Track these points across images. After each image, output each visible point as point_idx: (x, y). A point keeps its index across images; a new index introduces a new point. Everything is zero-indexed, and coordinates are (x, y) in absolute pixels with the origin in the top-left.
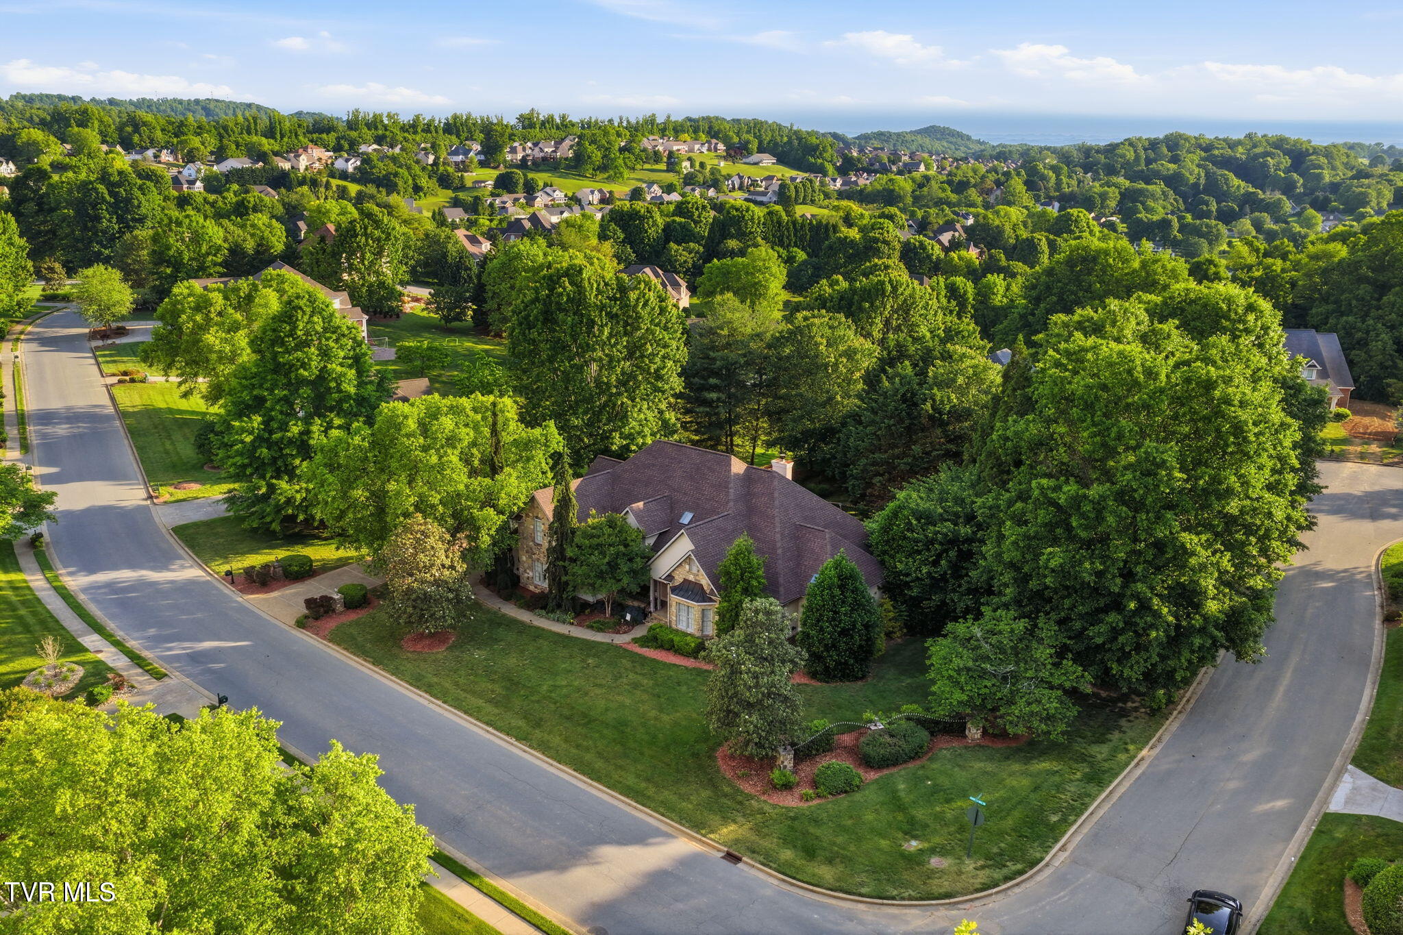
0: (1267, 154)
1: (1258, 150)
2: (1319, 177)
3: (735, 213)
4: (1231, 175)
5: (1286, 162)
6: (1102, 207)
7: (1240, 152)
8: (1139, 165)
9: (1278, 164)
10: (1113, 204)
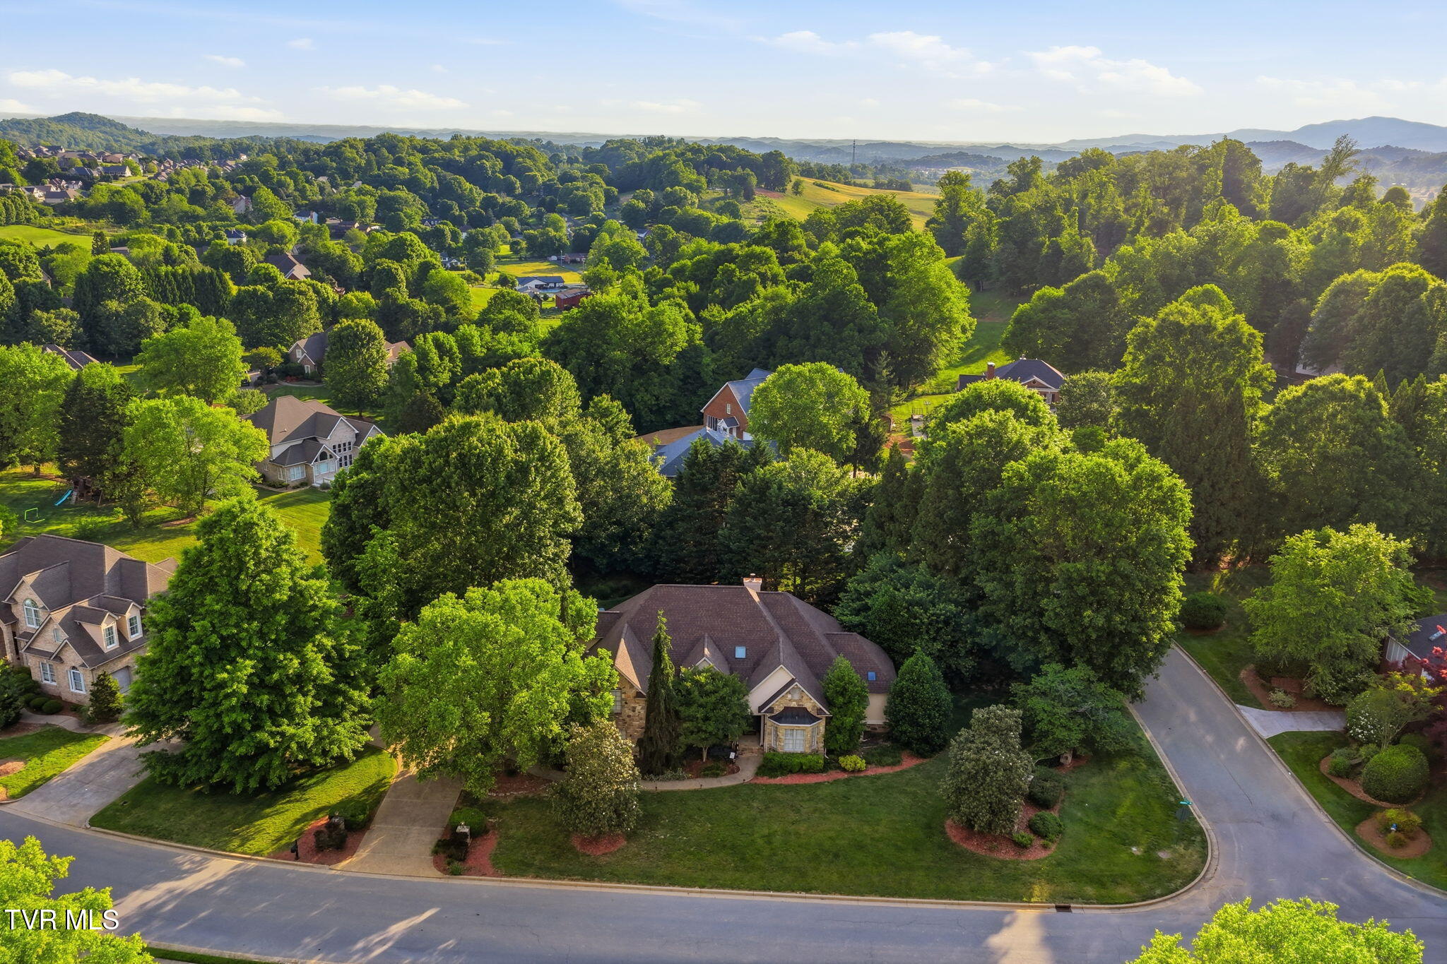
0: (481, 157)
1: (474, 153)
2: (533, 178)
3: (106, 269)
4: (462, 179)
5: (499, 164)
6: (363, 216)
7: (457, 155)
8: (372, 169)
9: (492, 165)
10: (371, 212)
